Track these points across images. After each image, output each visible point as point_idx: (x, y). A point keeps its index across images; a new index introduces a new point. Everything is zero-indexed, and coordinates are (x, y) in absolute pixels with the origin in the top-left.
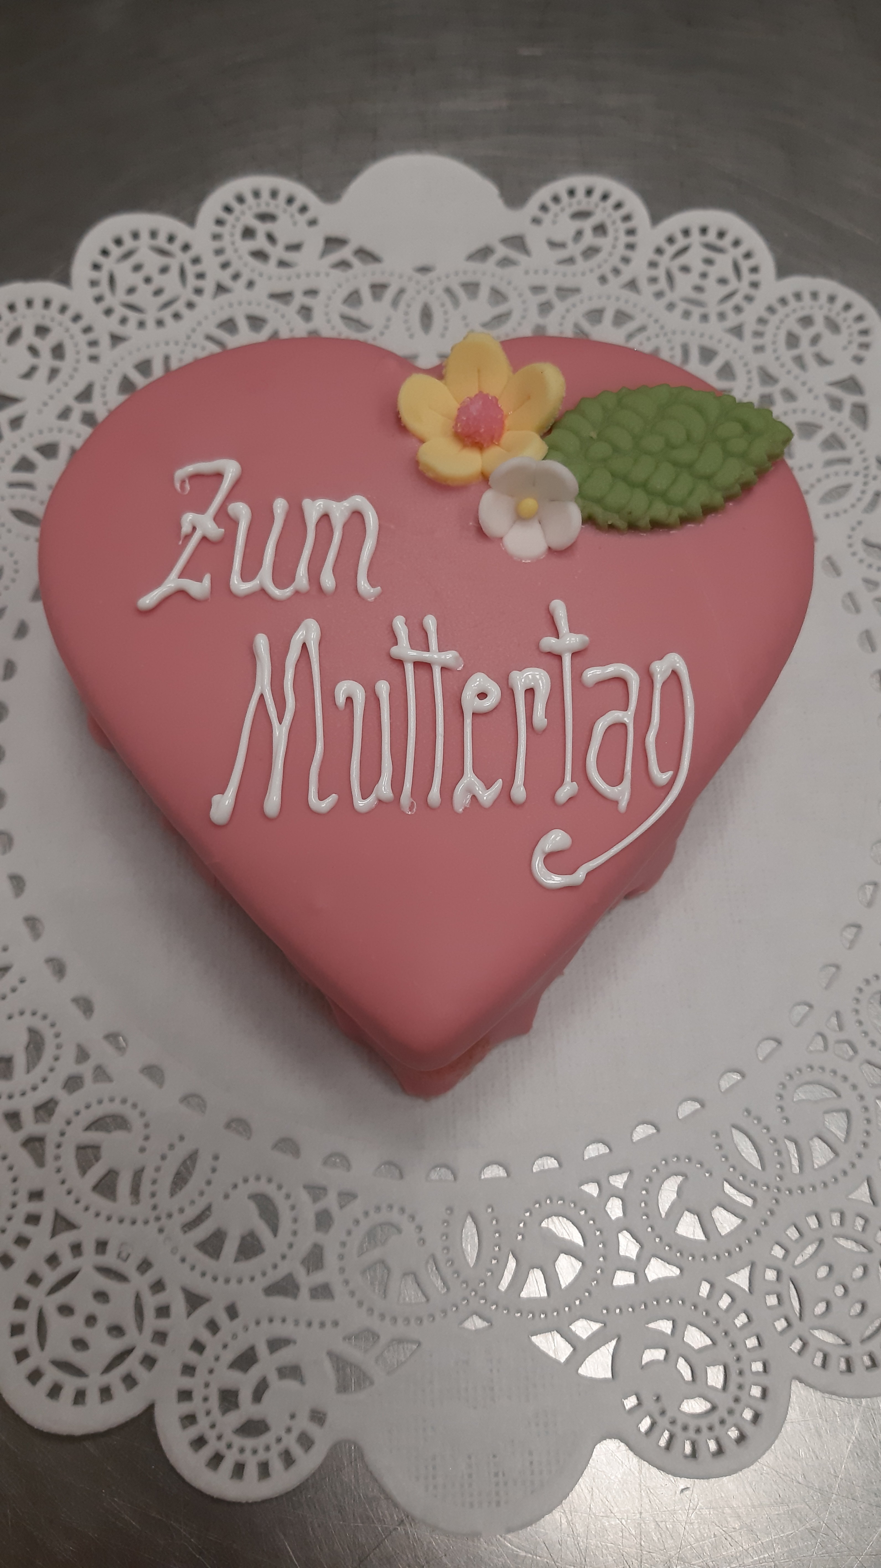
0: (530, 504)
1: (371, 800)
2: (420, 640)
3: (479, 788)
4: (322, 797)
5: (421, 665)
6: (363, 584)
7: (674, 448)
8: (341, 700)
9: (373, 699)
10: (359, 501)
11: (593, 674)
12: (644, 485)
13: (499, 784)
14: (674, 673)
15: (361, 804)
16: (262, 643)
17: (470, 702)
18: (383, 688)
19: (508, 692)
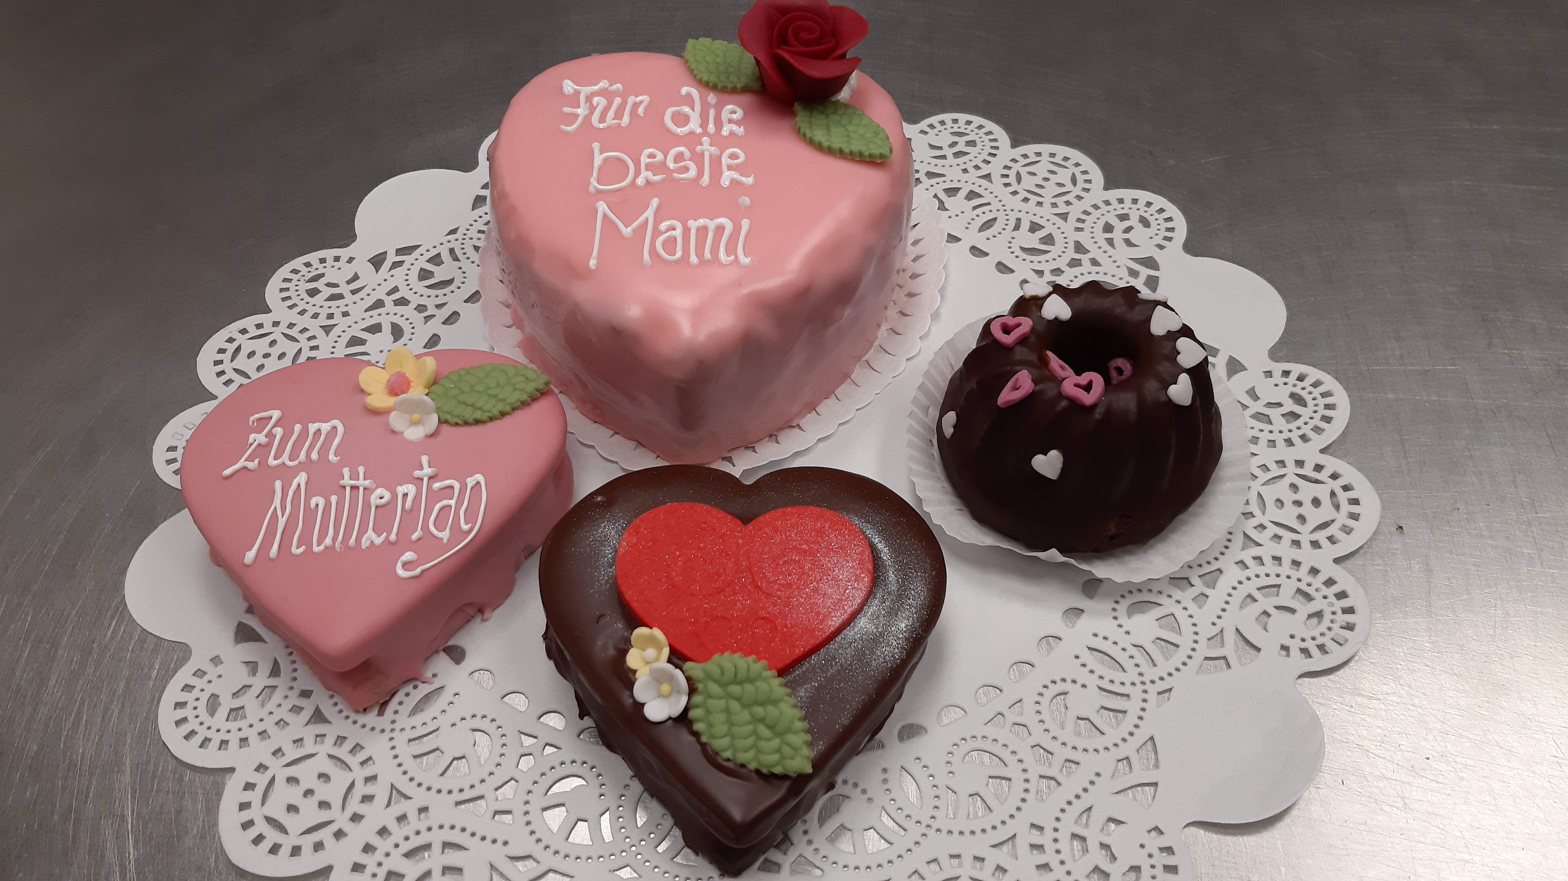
0: (416, 416)
1: (322, 547)
2: (354, 476)
3: (374, 536)
4: (298, 548)
5: (354, 488)
6: (332, 457)
7: (490, 389)
8: (313, 506)
9: (328, 504)
10: (336, 422)
11: (437, 485)
12: (472, 405)
13: (385, 534)
14: (478, 483)
15: (316, 549)
16: (278, 484)
17: (374, 500)
18: (334, 499)
19: (394, 495)
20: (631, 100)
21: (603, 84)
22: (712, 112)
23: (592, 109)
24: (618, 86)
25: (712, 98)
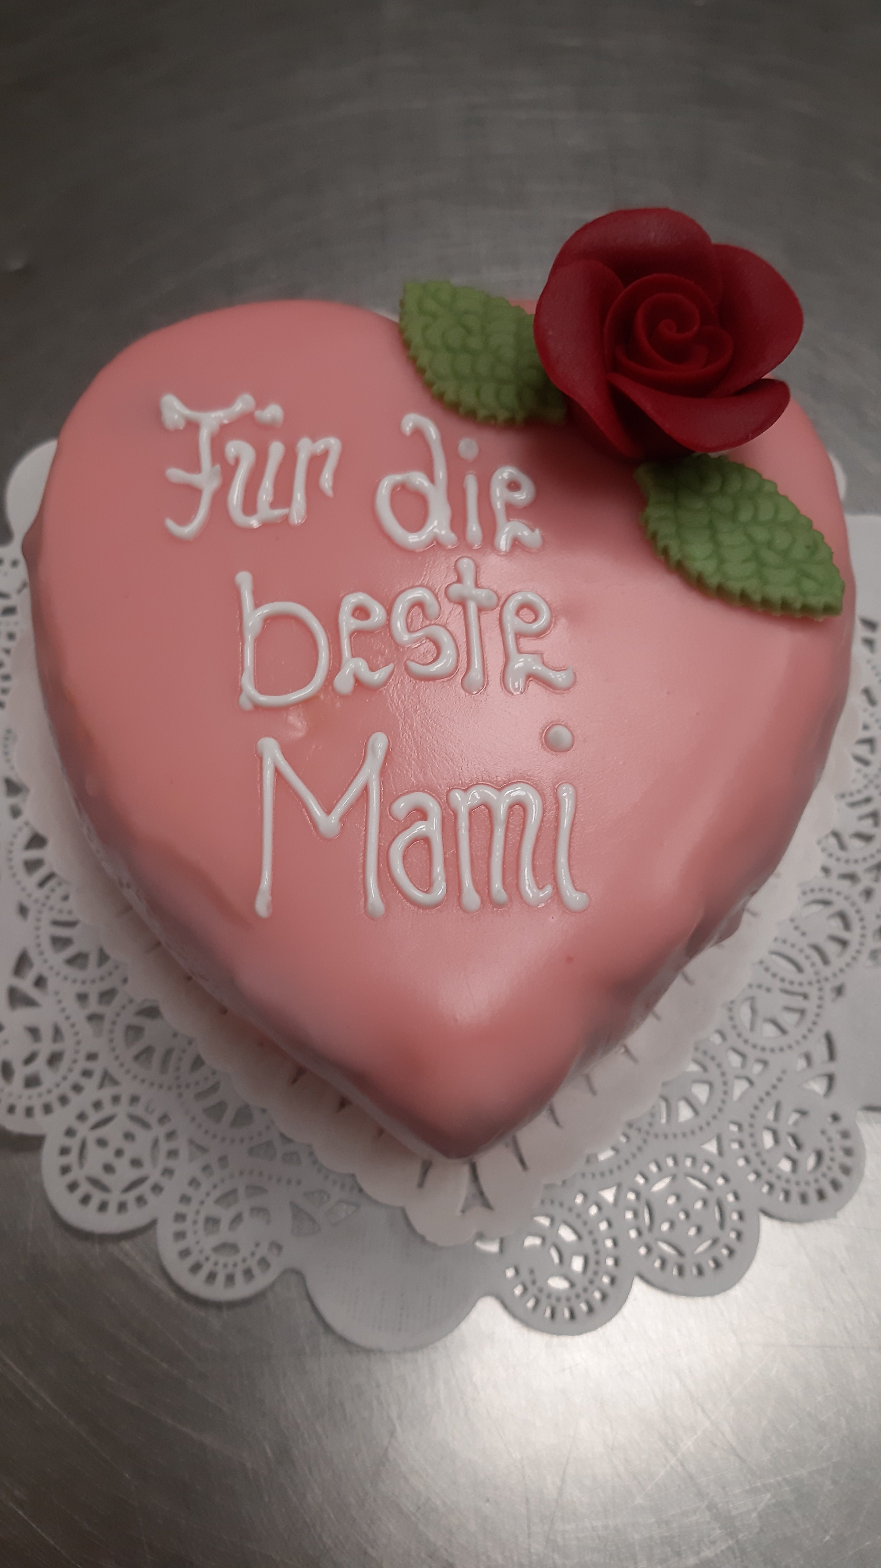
20: (305, 448)
21: (243, 404)
22: (471, 485)
23: (228, 471)
24: (273, 412)
25: (468, 447)
